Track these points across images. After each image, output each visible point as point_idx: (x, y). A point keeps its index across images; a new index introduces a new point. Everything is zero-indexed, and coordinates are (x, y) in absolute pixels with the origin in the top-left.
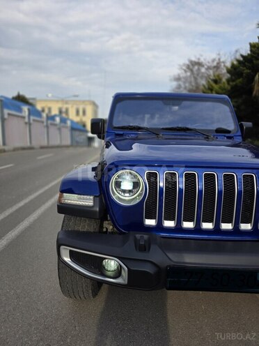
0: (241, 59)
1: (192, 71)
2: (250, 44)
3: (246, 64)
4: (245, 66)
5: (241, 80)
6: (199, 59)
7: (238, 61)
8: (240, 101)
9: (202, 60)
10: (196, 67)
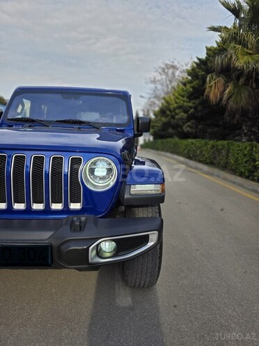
0: (197, 61)
1: (167, 74)
2: (206, 47)
3: (202, 66)
4: (201, 68)
5: (197, 82)
6: (173, 62)
7: (196, 63)
8: (197, 102)
9: (176, 63)
10: (170, 71)
